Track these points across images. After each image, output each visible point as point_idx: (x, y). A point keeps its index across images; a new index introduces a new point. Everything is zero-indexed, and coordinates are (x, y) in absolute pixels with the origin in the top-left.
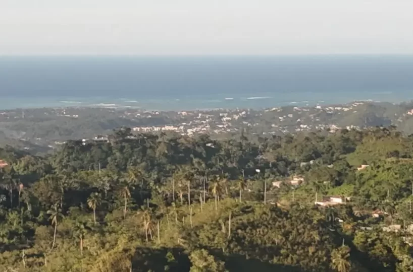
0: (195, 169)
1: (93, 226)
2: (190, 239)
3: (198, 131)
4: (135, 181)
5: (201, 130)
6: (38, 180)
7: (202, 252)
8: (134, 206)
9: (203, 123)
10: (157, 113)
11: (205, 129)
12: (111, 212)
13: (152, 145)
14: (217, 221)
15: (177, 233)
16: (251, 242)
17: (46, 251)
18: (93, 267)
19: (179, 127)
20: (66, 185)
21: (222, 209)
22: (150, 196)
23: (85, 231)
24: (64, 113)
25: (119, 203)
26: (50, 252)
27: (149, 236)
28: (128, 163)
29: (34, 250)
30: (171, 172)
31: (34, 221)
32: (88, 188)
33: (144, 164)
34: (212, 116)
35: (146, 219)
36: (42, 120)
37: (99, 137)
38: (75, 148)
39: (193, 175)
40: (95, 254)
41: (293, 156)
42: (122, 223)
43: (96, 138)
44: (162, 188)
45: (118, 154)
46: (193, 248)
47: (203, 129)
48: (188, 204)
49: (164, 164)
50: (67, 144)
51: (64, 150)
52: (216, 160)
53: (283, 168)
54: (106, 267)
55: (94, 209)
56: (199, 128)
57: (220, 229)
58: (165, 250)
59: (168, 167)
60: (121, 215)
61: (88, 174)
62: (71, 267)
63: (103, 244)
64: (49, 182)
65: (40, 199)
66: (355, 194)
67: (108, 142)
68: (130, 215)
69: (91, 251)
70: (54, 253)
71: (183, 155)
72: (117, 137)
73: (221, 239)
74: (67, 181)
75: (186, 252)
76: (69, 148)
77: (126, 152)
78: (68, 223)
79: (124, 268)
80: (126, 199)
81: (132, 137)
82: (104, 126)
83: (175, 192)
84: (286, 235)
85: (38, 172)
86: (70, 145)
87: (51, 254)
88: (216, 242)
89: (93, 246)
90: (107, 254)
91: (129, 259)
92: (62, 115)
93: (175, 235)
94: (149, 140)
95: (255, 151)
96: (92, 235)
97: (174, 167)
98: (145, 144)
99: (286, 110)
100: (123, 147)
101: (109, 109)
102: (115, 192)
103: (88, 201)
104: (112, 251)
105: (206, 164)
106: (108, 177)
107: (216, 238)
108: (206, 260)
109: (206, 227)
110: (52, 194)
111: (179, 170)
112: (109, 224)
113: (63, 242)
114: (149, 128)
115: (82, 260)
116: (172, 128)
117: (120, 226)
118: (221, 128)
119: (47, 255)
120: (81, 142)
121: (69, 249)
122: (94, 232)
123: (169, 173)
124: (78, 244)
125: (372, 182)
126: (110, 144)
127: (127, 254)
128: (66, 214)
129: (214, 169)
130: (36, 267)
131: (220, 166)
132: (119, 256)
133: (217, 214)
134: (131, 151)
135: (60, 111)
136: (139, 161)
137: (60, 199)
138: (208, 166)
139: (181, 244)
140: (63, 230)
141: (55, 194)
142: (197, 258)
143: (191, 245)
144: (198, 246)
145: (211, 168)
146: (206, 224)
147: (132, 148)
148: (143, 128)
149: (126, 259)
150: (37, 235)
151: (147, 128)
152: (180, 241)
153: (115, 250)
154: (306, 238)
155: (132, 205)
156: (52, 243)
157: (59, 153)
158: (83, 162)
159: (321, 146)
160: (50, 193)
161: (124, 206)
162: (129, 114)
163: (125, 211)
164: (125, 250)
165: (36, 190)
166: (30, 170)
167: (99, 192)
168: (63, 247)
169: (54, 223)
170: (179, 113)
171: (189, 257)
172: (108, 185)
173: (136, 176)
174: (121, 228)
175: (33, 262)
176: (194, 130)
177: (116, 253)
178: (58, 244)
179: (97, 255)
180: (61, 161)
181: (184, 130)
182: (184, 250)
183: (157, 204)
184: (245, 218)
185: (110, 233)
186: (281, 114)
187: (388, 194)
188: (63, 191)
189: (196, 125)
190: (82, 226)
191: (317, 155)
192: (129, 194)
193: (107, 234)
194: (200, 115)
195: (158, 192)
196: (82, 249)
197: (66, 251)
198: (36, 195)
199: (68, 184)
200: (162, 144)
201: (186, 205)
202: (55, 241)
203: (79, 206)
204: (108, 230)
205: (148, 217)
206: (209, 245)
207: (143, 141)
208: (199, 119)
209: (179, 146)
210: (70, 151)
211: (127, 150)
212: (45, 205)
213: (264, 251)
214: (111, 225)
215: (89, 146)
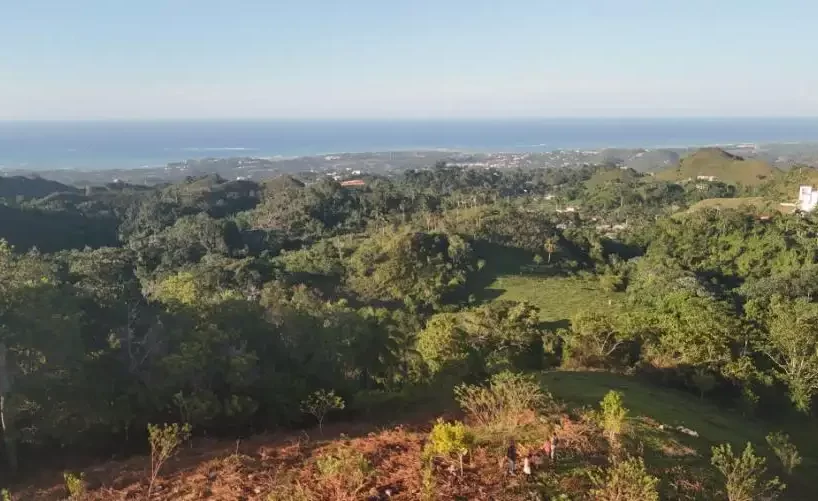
7: (458, 238)
12: (414, 212)
16: (494, 233)
19: (485, 164)
25: (420, 207)
27: (430, 227)
34: (507, 157)
38: (410, 174)
41: (551, 182)
46: (453, 234)
52: (499, 183)
53: (542, 189)
56: (498, 165)
58: (435, 235)
60: (420, 214)
73: (474, 230)
76: (407, 174)
79: (405, 244)
80: (424, 205)
81: (446, 169)
84: (518, 229)
88: (469, 231)
90: (397, 236)
91: (410, 239)
95: (526, 178)
98: (453, 173)
107: (471, 229)
108: (459, 241)
115: (383, 240)
116: (480, 164)
118: (512, 165)
127: (409, 236)
131: (501, 187)
132: (404, 237)
136: (449, 183)
142: (454, 241)
144: (457, 233)
149: (408, 238)
152: (444, 230)
154: (531, 231)
155: (427, 209)
159: (569, 175)
161: (423, 209)
163: (422, 212)
164: (409, 234)
171: (449, 239)
176: (495, 166)
177: (402, 236)
182: (447, 235)
183: (443, 209)
184: (492, 218)
189: (496, 163)
191: (565, 181)
196: (384, 233)
206: (464, 233)
213: (501, 238)
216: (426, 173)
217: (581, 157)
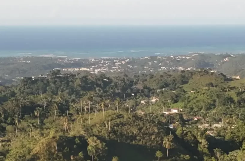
0: (97, 93)
1: (37, 125)
2: (88, 132)
3: (101, 71)
4: (61, 101)
5: (103, 70)
6: (8, 101)
7: (94, 138)
8: (60, 114)
9: (104, 66)
10: (77, 60)
11: (105, 69)
12: (47, 118)
13: (73, 80)
14: (104, 122)
15: (81, 129)
16: (121, 133)
17: (12, 139)
18: (37, 146)
19: (90, 68)
20: (23, 103)
21: (106, 116)
22: (68, 109)
23: (33, 127)
24: (22, 60)
25: (52, 113)
26: (14, 139)
27: (67, 130)
28: (58, 91)
29: (6, 138)
30: (83, 95)
31: (5, 123)
32: (35, 105)
33: (67, 91)
34: (110, 62)
35: (66, 121)
36: (9, 64)
37: (41, 76)
38: (28, 81)
39: (92, 97)
40: (38, 139)
41: (153, 86)
42: (53, 123)
43: (40, 76)
44: (76, 105)
45: (53, 85)
46: (90, 136)
47: (104, 70)
48: (89, 113)
49: (79, 91)
50: (23, 79)
51: (22, 83)
52: (109, 88)
53: (148, 92)
54: (43, 146)
55: (38, 116)
56: (102, 69)
57: (105, 126)
58: (75, 137)
59: (81, 93)
60: (53, 120)
61: (35, 97)
62: (25, 146)
63: (42, 135)
64: (13, 101)
65: (9, 111)
66: (185, 107)
67: (47, 78)
68: (58, 119)
69: (36, 138)
70: (16, 140)
71: (90, 85)
72: (52, 76)
73: (105, 131)
74: (23, 101)
75: (86, 138)
76: (25, 82)
77: (57, 84)
78: (24, 124)
79: (53, 146)
80: (55, 111)
81: (61, 75)
82: (45, 68)
83: (82, 107)
84: (140, 129)
85: (7, 96)
86: (25, 80)
87: (14, 140)
88: (102, 133)
89: (37, 135)
90: (44, 139)
91: (56, 142)
92: (20, 61)
93: (80, 129)
94: (70, 77)
95: (132, 83)
96: (36, 130)
97: (85, 92)
98: (68, 79)
99: (153, 58)
100: (56, 81)
101: (49, 58)
102: (49, 107)
103: (35, 112)
104: (47, 138)
105: (103, 91)
106: (46, 99)
107: (103, 131)
108: (96, 142)
109: (98, 125)
110: (15, 108)
111: (88, 94)
112: (46, 124)
113: (21, 134)
114: (72, 69)
115: (31, 143)
116: (85, 69)
117: (52, 125)
118: (114, 69)
119: (13, 141)
120: (31, 78)
121: (24, 137)
122: (37, 128)
123: (82, 96)
124: (29, 134)
125: (195, 101)
126: (48, 79)
127: (54, 139)
128: (22, 119)
129: (108, 93)
130: (6, 147)
131: (111, 92)
132: (50, 140)
133: (104, 118)
134: (60, 84)
135: (20, 59)
136: (65, 89)
137: (19, 111)
138: (104, 92)
139: (83, 134)
140: (21, 128)
141: (17, 108)
142: (91, 141)
143: (88, 135)
144: (92, 135)
145: (106, 93)
146: (98, 124)
147: (61, 82)
148: (68, 69)
149: (54, 142)
150: (7, 130)
151: (71, 69)
152: (82, 133)
153: (48, 137)
154: (150, 131)
155: (59, 114)
156: (15, 134)
157: (19, 85)
158: (33, 90)
159: (169, 80)
160: (14, 107)
161: (55, 114)
162: (60, 60)
163: (55, 117)
164: (54, 137)
165: (6, 106)
166: (2, 94)
167: (40, 107)
168: (21, 137)
169: (16, 123)
170: (90, 60)
171: (87, 141)
172: (46, 103)
173: (61, 98)
174: (53, 126)
175: (5, 144)
176: (99, 70)
177: (48, 139)
178: (18, 135)
179: (39, 140)
180: (20, 89)
181: (93, 70)
182: (84, 137)
183: (72, 113)
184: (118, 121)
185: (47, 129)
186: (150, 61)
187: (203, 107)
188: (21, 107)
189: (100, 67)
190: (31, 125)
191: (166, 85)
192: (57, 108)
193: (45, 130)
194: (102, 61)
195: (73, 107)
196: (31, 137)
197: (23, 138)
198: (6, 109)
199: (24, 102)
200: (78, 79)
201: (88, 114)
202: (17, 134)
203: (30, 114)
204: (46, 127)
205: (67, 120)
206: (99, 135)
207: (67, 78)
208: (101, 64)
209: (88, 80)
210: (25, 83)
211: (58, 83)
212: (11, 114)
213: (127, 138)
214: (47, 125)
215: (36, 81)
216: (42, 80)
217: (176, 62)
